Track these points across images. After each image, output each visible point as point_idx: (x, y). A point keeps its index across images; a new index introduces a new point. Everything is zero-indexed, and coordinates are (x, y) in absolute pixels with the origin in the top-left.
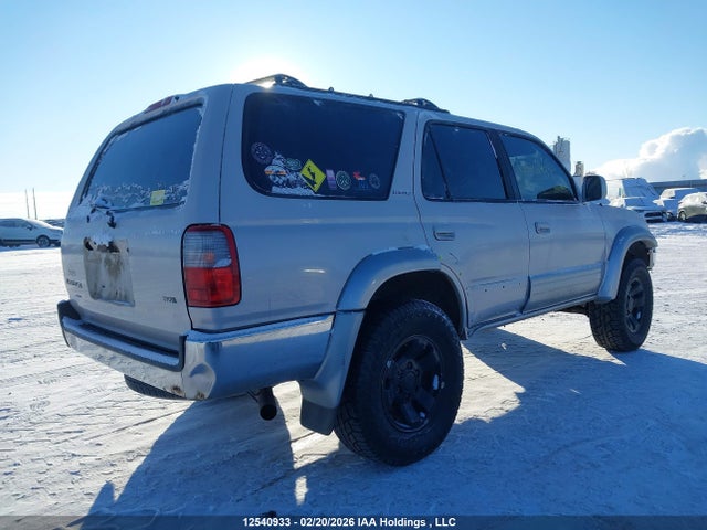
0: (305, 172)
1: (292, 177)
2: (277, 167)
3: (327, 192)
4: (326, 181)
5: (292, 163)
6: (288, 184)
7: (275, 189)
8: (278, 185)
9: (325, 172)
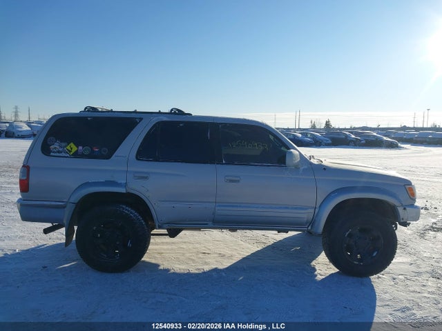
0: (68, 148)
1: (61, 149)
2: (55, 146)
3: (76, 155)
4: (77, 150)
5: (63, 144)
6: (59, 152)
7: (52, 154)
8: (54, 152)
9: (78, 147)
